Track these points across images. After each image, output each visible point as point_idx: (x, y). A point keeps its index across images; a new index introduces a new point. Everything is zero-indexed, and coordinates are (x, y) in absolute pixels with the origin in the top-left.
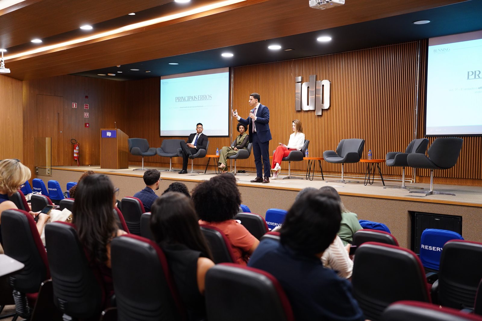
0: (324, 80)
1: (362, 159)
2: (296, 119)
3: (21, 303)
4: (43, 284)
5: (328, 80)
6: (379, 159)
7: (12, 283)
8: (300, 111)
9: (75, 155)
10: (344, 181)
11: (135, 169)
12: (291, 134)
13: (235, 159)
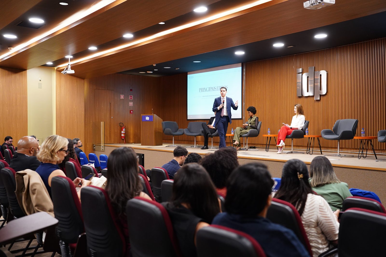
0: (321, 70)
1: (356, 136)
2: (298, 103)
3: (65, 250)
4: (80, 236)
5: (325, 70)
6: (372, 136)
7: (59, 235)
8: (301, 97)
9: (123, 135)
10: (340, 155)
11: (167, 145)
12: (293, 116)
13: (247, 137)
